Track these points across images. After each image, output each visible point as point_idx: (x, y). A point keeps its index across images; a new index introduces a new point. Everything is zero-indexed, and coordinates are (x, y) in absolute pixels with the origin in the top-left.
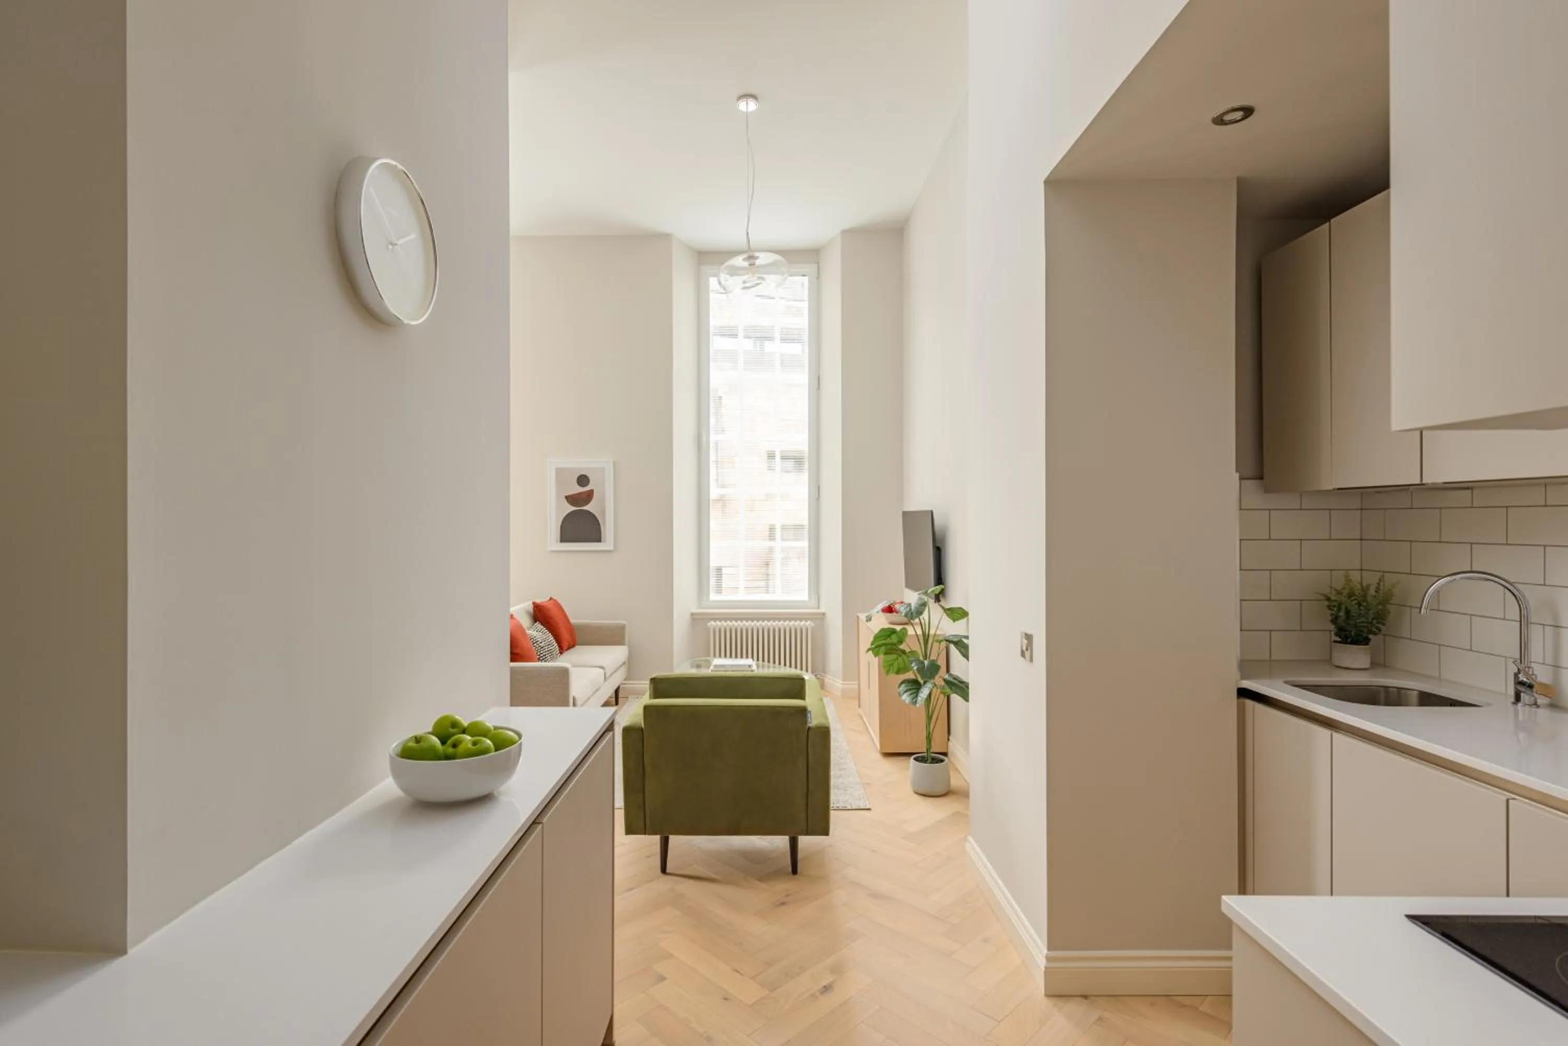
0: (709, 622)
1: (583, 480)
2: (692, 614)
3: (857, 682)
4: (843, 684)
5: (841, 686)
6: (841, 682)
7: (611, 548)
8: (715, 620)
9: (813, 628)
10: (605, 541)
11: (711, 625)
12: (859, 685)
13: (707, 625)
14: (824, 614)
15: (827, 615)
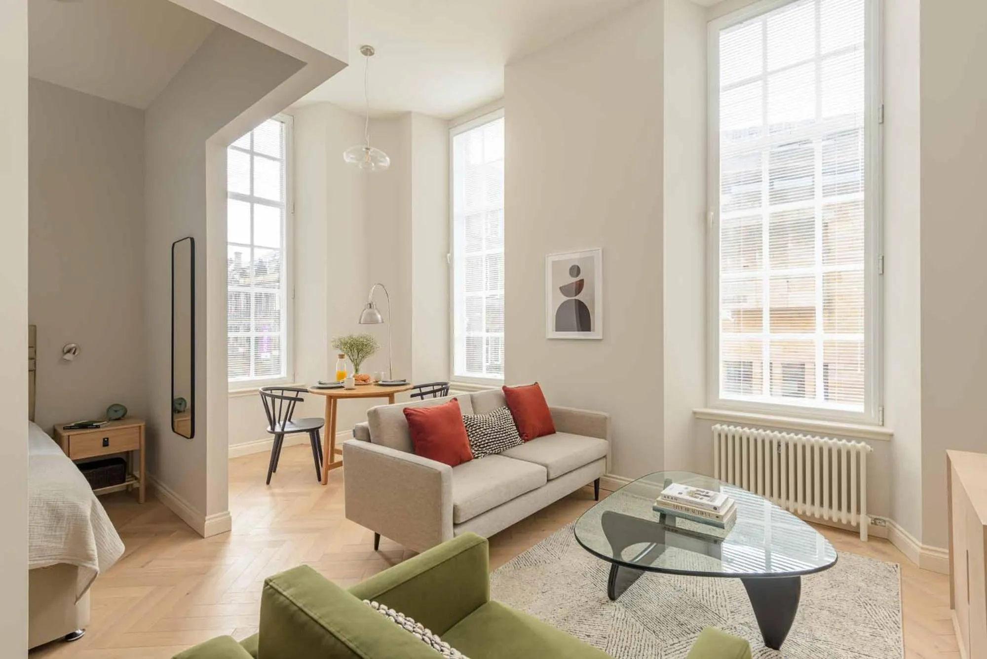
0: (714, 425)
1: (575, 270)
2: (695, 413)
3: (947, 551)
4: (922, 548)
5: (919, 550)
6: (920, 544)
7: (600, 337)
8: (722, 423)
9: (869, 456)
10: (594, 330)
11: (716, 429)
12: (951, 553)
13: (711, 428)
14: (892, 435)
15: (896, 436)
